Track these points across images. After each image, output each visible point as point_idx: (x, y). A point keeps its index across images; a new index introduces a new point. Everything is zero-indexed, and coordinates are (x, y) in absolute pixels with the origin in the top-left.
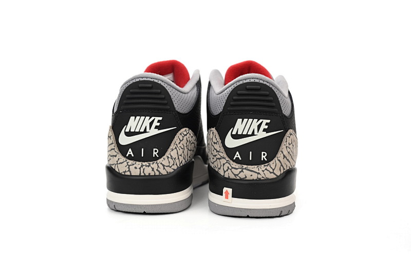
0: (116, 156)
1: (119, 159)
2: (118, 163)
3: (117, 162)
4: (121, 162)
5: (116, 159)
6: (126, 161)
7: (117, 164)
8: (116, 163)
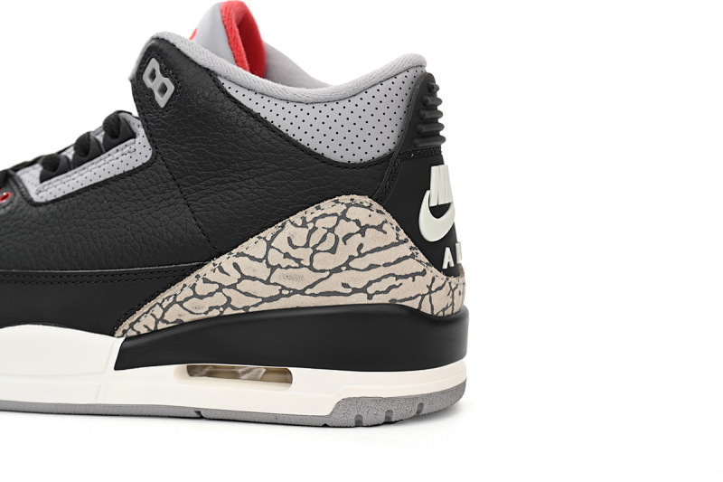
0: (423, 273)
1: (433, 279)
2: (433, 289)
3: (430, 287)
4: (440, 285)
5: (427, 280)
6: (447, 279)
7: (430, 292)
8: (427, 291)
